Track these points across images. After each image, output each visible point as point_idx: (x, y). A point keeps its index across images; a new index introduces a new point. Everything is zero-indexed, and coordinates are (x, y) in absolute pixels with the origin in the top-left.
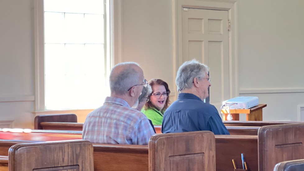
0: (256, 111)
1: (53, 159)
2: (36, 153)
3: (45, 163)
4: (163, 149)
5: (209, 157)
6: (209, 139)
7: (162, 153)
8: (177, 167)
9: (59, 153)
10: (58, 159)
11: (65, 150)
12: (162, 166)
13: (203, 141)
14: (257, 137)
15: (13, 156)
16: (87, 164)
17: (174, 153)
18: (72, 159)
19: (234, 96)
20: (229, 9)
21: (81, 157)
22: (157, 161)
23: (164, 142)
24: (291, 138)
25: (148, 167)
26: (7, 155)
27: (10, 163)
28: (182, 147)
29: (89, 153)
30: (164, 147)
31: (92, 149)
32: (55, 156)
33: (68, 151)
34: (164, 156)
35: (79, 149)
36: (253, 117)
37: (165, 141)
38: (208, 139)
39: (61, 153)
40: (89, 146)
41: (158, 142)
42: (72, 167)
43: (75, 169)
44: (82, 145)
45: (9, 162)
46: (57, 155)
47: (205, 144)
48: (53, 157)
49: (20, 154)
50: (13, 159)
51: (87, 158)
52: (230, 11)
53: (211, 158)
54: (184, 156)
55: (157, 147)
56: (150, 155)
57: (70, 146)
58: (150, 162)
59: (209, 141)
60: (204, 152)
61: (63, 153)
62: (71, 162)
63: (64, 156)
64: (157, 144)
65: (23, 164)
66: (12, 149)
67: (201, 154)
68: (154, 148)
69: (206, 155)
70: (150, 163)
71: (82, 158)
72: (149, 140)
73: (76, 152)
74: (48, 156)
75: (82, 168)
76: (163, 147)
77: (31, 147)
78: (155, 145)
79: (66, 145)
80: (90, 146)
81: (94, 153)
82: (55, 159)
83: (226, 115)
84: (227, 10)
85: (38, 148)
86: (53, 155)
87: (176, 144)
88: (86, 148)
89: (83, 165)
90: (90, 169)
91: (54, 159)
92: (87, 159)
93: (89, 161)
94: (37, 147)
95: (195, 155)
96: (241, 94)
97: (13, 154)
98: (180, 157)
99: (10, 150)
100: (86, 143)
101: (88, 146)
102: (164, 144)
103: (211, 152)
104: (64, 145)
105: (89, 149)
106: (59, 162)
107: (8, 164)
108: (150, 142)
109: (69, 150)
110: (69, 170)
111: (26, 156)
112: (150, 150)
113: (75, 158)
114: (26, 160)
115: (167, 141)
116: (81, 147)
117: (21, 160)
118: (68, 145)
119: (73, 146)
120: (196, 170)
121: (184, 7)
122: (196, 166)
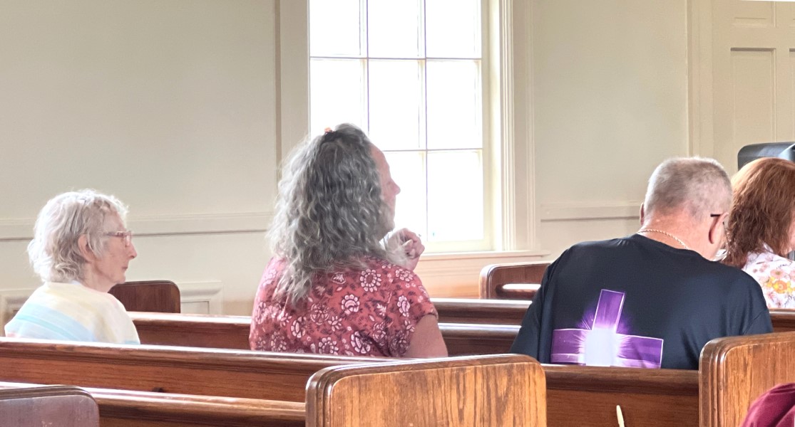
1: (432, 411)
2: (384, 394)
3: (411, 425)
4: (742, 381)
7: (739, 393)
9: (448, 394)
10: (447, 412)
11: (467, 385)
15: (320, 401)
18: (486, 413)
21: (510, 406)
23: (745, 359)
27: (310, 422)
29: (533, 394)
30: (745, 375)
31: (542, 383)
32: (440, 404)
33: (474, 386)
34: (744, 402)
35: (505, 380)
37: (750, 359)
39: (454, 392)
40: (534, 371)
41: (729, 361)
44: (515, 371)
45: (307, 419)
46: (444, 401)
48: (431, 405)
49: (341, 398)
50: (321, 411)
51: (527, 407)
55: (726, 375)
56: (704, 396)
57: (479, 375)
58: (705, 421)
61: (462, 393)
62: (482, 420)
63: (464, 403)
64: (727, 367)
65: (349, 426)
66: (315, 384)
68: (718, 377)
70: (705, 424)
71: (514, 409)
73: (497, 391)
74: (419, 405)
76: (743, 376)
77: (370, 377)
78: (719, 368)
79: (469, 369)
80: (537, 373)
81: (547, 392)
82: (439, 412)
85: (391, 378)
86: (432, 401)
87: (778, 366)
88: (527, 378)
91: (435, 410)
92: (527, 410)
93: (533, 419)
94: (387, 375)
99: (311, 383)
100: (526, 363)
101: (531, 373)
102: (746, 365)
104: (466, 369)
105: (535, 382)
106: (450, 420)
108: (704, 358)
109: (479, 386)
111: (356, 402)
112: (705, 384)
113: (493, 408)
114: (356, 412)
115: (754, 357)
116: (510, 374)
117: (344, 416)
118: (476, 369)
119: (488, 373)
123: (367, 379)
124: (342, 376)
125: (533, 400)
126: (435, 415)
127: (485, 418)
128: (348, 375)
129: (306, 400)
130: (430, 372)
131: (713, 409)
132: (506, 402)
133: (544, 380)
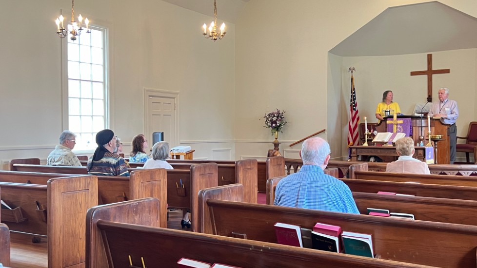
0: (190, 153)
1: (74, 185)
3: (69, 189)
4: (138, 178)
5: (163, 182)
8: (146, 188)
10: (77, 186)
12: (137, 188)
14: (189, 170)
15: (50, 185)
16: (94, 189)
17: (144, 180)
19: (177, 146)
21: (90, 185)
22: (134, 186)
24: (208, 171)
25: (129, 188)
26: (46, 185)
28: (148, 178)
29: (95, 182)
31: (97, 180)
33: (83, 181)
34: (138, 182)
35: (89, 180)
36: (188, 157)
37: (139, 174)
42: (85, 190)
43: (87, 192)
44: (91, 178)
45: (47, 188)
47: (161, 175)
49: (54, 184)
50: (50, 187)
52: (176, 99)
53: (165, 182)
54: (150, 182)
55: (135, 178)
56: (131, 181)
58: (131, 186)
59: (164, 173)
60: (161, 179)
61: (80, 183)
65: (56, 190)
67: (159, 181)
68: (133, 178)
69: (162, 181)
73: (87, 182)
74: (71, 185)
75: (91, 191)
79: (82, 178)
80: (96, 178)
83: (173, 156)
84: (174, 98)
87: (145, 176)
89: (92, 189)
90: (96, 191)
93: (95, 186)
95: (156, 181)
96: (182, 144)
97: (50, 183)
98: (147, 183)
99: (48, 181)
102: (139, 176)
103: (164, 179)
105: (95, 180)
106: (78, 188)
110: (83, 192)
111: (57, 185)
112: (131, 179)
114: (57, 187)
117: (55, 188)
119: (86, 178)
120: (156, 190)
121: (150, 96)
122: (156, 187)
123: (60, 180)
124: (54, 180)
126: (74, 187)
127: (85, 187)
128: (56, 180)
130: (73, 179)
131: (132, 184)
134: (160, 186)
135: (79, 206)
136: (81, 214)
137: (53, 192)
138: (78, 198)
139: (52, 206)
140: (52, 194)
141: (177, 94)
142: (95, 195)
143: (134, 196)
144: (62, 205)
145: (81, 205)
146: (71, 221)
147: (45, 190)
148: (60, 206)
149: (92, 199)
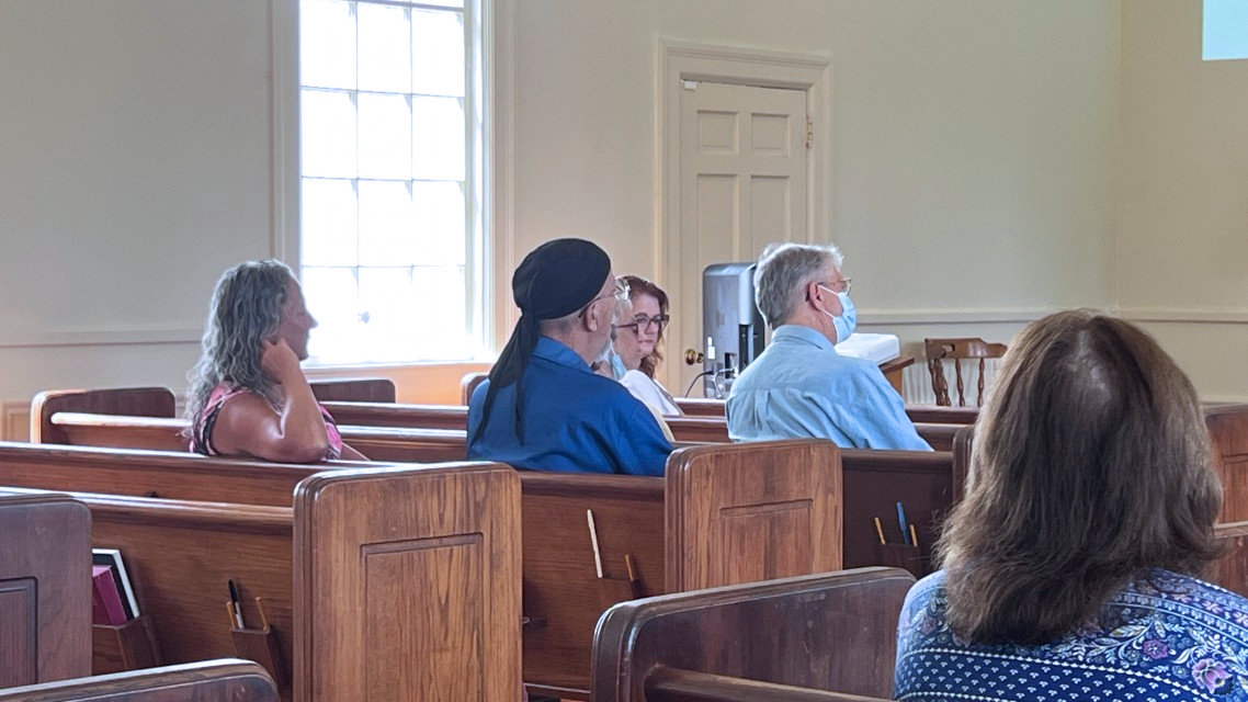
1: (413, 515)
2: (368, 500)
3: (394, 529)
4: (705, 488)
5: (825, 511)
6: (827, 460)
7: (701, 499)
8: (742, 539)
9: (429, 500)
10: (428, 516)
11: (447, 492)
12: (703, 536)
13: (810, 466)
14: (950, 455)
15: (307, 508)
16: (505, 531)
17: (733, 497)
18: (465, 517)
20: (811, 86)
21: (488, 511)
22: (688, 523)
23: (707, 468)
25: (663, 538)
26: (291, 506)
27: (297, 527)
28: (754, 484)
29: (509, 499)
30: (708, 478)
31: (517, 489)
32: (421, 506)
33: (454, 492)
34: (707, 507)
35: (483, 488)
37: (712, 468)
38: (823, 459)
39: (435, 497)
40: (511, 479)
41: (693, 468)
42: (465, 538)
43: (472, 546)
44: (492, 479)
45: (294, 524)
46: (426, 506)
47: (815, 475)
48: (413, 510)
49: (327, 504)
50: (308, 516)
51: (504, 512)
52: (812, 90)
53: (831, 516)
54: (760, 509)
55: (690, 483)
56: (670, 501)
57: (459, 481)
58: (670, 524)
59: (827, 466)
60: (812, 498)
61: (442, 504)
62: (461, 523)
63: (444, 508)
64: (690, 475)
65: (334, 530)
66: (302, 491)
67: (807, 503)
68: (683, 484)
69: (818, 505)
70: (670, 527)
71: (491, 513)
72: (667, 464)
73: (475, 496)
74: (401, 509)
75: (491, 540)
76: (704, 481)
78: (683, 477)
79: (449, 476)
80: (513, 480)
81: (523, 498)
82: (420, 517)
84: (804, 88)
86: (414, 506)
87: (738, 474)
88: (504, 485)
89: (494, 533)
90: (513, 545)
91: (417, 515)
92: (504, 515)
93: (509, 523)
95: (791, 505)
97: (309, 502)
98: (750, 510)
99: (298, 490)
100: (503, 471)
101: (508, 479)
102: (708, 473)
103: (830, 497)
104: (445, 477)
105: (511, 488)
107: (290, 528)
108: (670, 467)
109: (458, 492)
110: (455, 548)
111: (342, 508)
112: (670, 490)
113: (472, 514)
114: (341, 518)
115: (716, 465)
116: (487, 482)
117: (331, 520)
118: (455, 476)
119: (467, 479)
120: (791, 549)
121: (686, 77)
122: (791, 537)
123: (353, 485)
124: (328, 483)
125: (509, 503)
126: (417, 520)
127: (465, 522)
128: (334, 481)
129: (294, 503)
131: (678, 514)
132: (484, 508)
133: (520, 485)
134: (808, 530)
135: (436, 618)
136: (448, 657)
137: (320, 544)
138: (432, 576)
139: (318, 610)
140: (318, 551)
141: (820, 65)
142: (507, 562)
143: (689, 578)
144: (359, 609)
145: (444, 611)
146: (403, 686)
147: (281, 531)
148: (354, 611)
149: (497, 585)
